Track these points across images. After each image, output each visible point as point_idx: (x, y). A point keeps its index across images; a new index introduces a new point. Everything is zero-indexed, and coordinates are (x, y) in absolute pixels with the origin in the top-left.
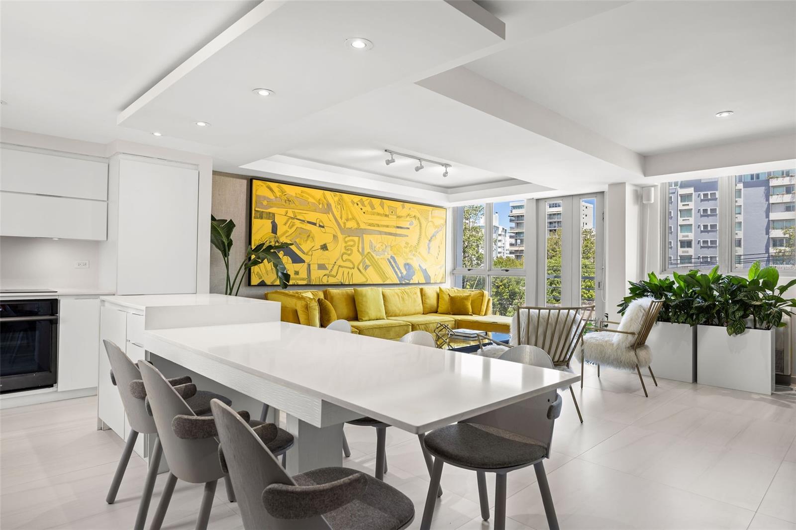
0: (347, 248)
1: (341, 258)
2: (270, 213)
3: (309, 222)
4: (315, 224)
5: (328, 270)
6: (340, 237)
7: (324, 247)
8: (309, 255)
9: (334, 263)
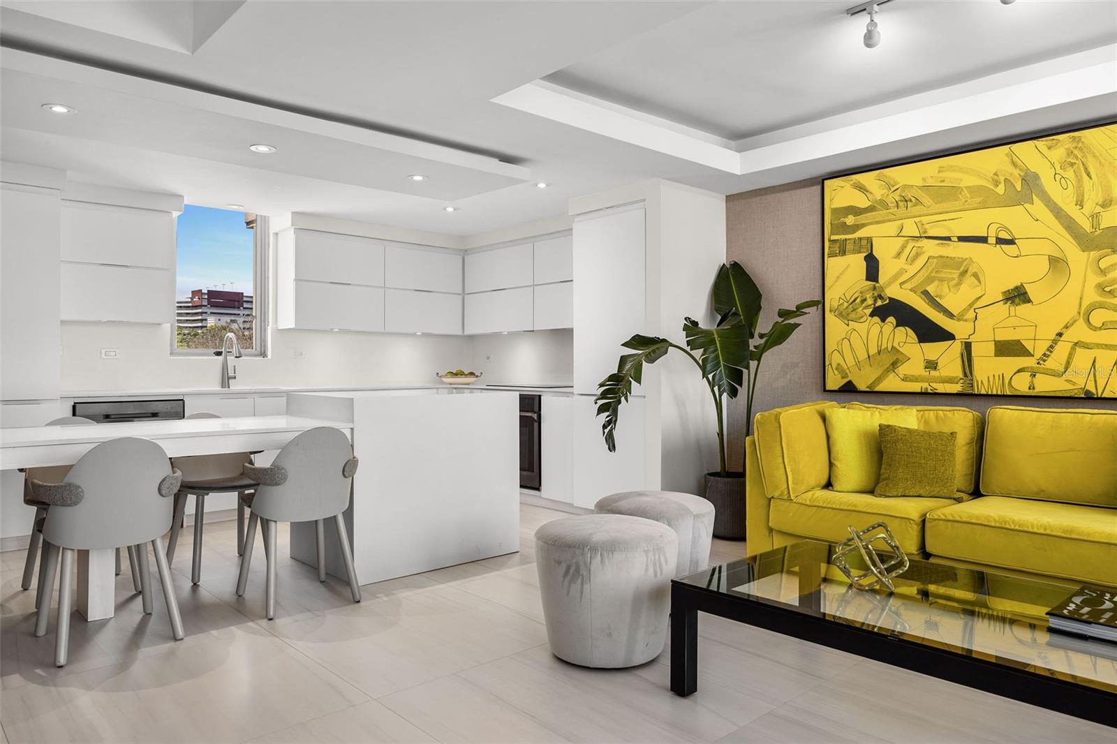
0: (1107, 289)
1: (1081, 322)
2: (860, 239)
3: (962, 239)
4: (983, 240)
5: (1030, 355)
6: (1077, 258)
7: (1018, 296)
8: (966, 320)
9: (1053, 336)
